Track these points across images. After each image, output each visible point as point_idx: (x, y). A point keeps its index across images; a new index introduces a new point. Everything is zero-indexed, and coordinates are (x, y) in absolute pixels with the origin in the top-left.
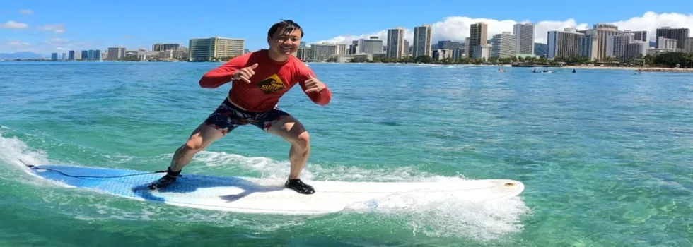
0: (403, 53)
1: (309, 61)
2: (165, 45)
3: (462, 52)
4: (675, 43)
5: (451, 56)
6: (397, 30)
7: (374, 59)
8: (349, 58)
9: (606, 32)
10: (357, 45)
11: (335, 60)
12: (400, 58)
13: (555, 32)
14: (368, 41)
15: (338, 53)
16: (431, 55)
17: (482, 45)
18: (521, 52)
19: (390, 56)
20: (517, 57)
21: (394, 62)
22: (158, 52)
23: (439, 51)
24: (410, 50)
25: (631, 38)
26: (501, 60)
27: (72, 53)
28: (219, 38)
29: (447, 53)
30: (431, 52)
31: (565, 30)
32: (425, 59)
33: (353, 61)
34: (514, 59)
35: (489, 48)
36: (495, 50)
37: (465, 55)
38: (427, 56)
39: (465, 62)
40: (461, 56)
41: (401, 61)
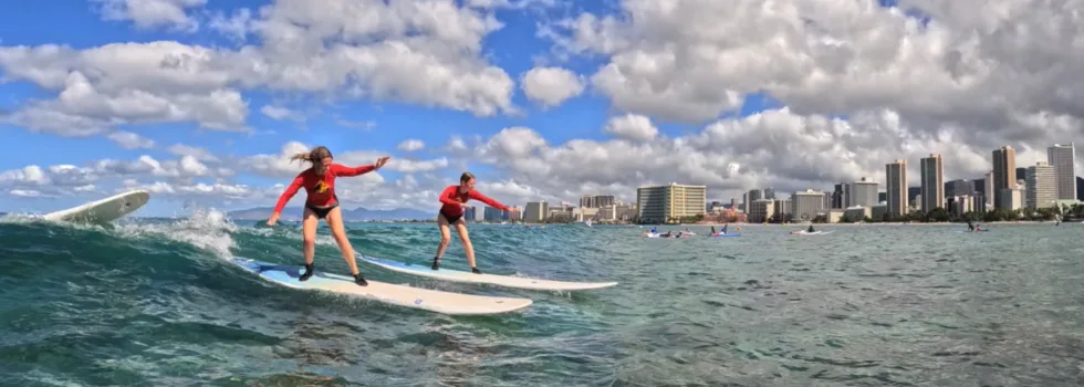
5: (972, 210)
6: (898, 165)
7: (872, 215)
8: (842, 215)
10: (842, 192)
12: (905, 215)
16: (946, 207)
17: (1010, 186)
18: (1060, 198)
19: (892, 210)
20: (1059, 206)
22: (597, 210)
23: (955, 198)
26: (1039, 211)
28: (675, 184)
29: (966, 201)
32: (938, 216)
34: (1056, 210)
35: (1021, 191)
36: (1030, 195)
37: (990, 206)
38: (940, 208)
39: (990, 217)
40: (984, 206)
41: (906, 219)
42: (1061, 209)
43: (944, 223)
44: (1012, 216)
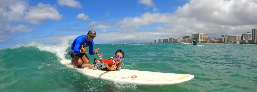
1: (228, 43)
2: (186, 37)
6: (255, 29)
7: (248, 42)
8: (240, 42)
10: (243, 36)
11: (236, 43)
14: (246, 34)
15: (237, 40)
19: (253, 41)
21: (254, 44)
22: (183, 39)
27: (160, 40)
28: (200, 33)
33: (241, 43)
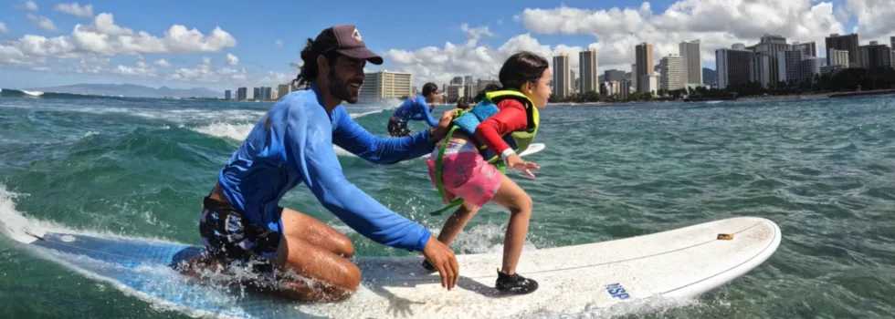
0: (570, 88)
3: (629, 84)
4: (847, 55)
5: (619, 91)
6: (563, 57)
9: (776, 45)
12: (567, 97)
13: (724, 51)
16: (598, 91)
17: (649, 74)
18: (689, 82)
19: (557, 93)
20: (687, 88)
21: (562, 102)
23: (607, 84)
24: (577, 85)
25: (802, 53)
26: (670, 93)
28: (386, 71)
29: (614, 85)
30: (598, 85)
31: (733, 46)
32: (592, 97)
34: (684, 91)
35: (657, 77)
36: (663, 80)
37: (633, 89)
38: (594, 92)
39: (631, 98)
40: (628, 89)
41: (569, 99)
42: (688, 91)
43: (595, 103)
44: (648, 97)
